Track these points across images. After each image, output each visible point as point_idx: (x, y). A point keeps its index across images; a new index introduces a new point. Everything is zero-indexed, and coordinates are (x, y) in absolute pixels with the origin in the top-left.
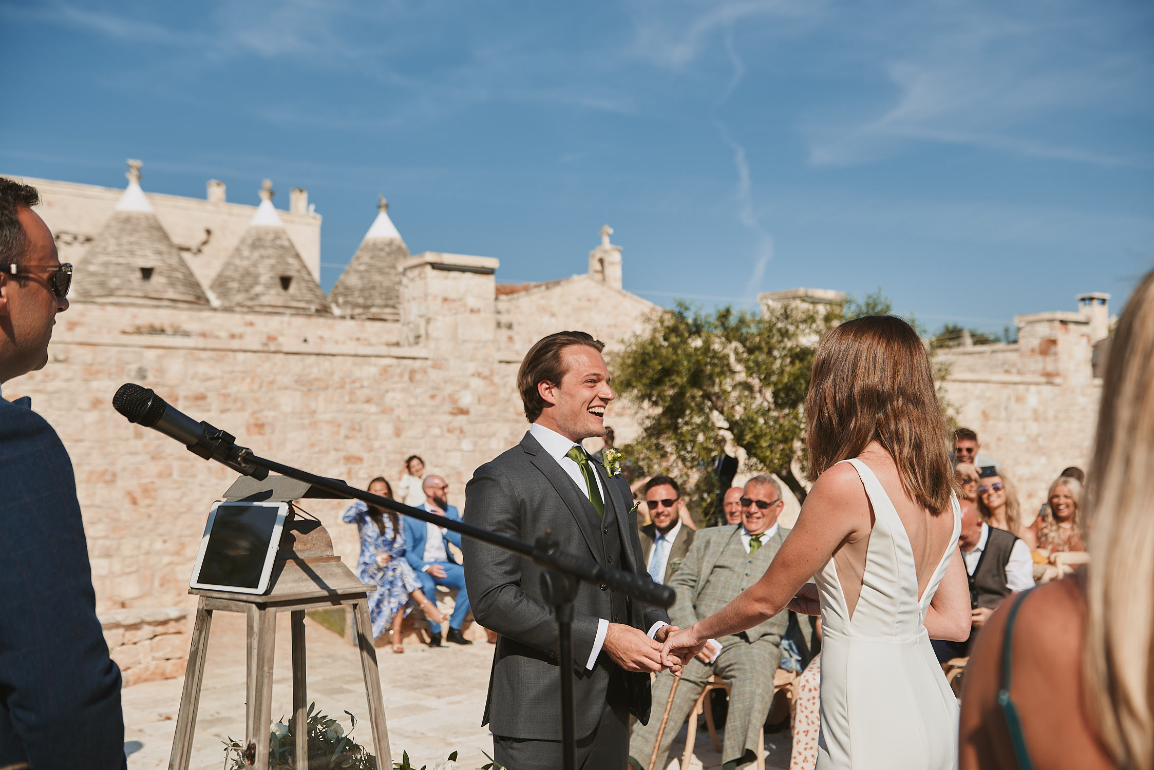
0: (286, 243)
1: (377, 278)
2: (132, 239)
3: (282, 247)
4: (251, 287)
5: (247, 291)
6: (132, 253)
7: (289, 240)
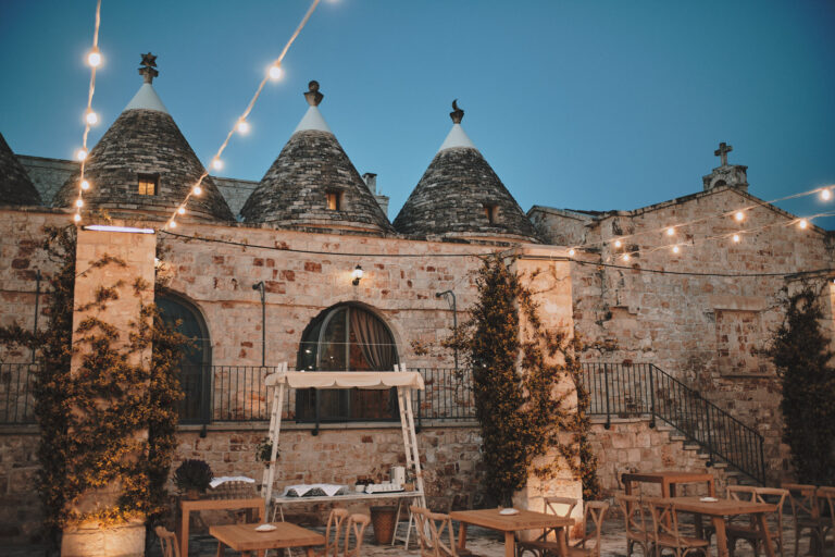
0: (336, 152)
1: (453, 195)
2: (133, 141)
3: (331, 155)
4: (289, 203)
5: (282, 208)
6: (131, 158)
7: (340, 149)
